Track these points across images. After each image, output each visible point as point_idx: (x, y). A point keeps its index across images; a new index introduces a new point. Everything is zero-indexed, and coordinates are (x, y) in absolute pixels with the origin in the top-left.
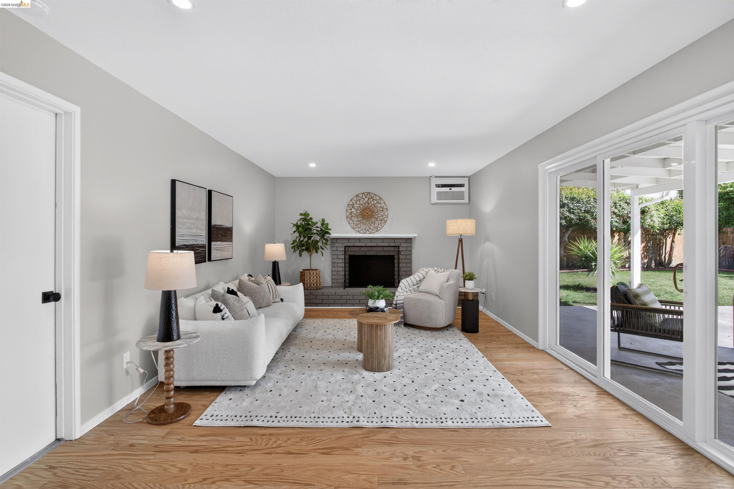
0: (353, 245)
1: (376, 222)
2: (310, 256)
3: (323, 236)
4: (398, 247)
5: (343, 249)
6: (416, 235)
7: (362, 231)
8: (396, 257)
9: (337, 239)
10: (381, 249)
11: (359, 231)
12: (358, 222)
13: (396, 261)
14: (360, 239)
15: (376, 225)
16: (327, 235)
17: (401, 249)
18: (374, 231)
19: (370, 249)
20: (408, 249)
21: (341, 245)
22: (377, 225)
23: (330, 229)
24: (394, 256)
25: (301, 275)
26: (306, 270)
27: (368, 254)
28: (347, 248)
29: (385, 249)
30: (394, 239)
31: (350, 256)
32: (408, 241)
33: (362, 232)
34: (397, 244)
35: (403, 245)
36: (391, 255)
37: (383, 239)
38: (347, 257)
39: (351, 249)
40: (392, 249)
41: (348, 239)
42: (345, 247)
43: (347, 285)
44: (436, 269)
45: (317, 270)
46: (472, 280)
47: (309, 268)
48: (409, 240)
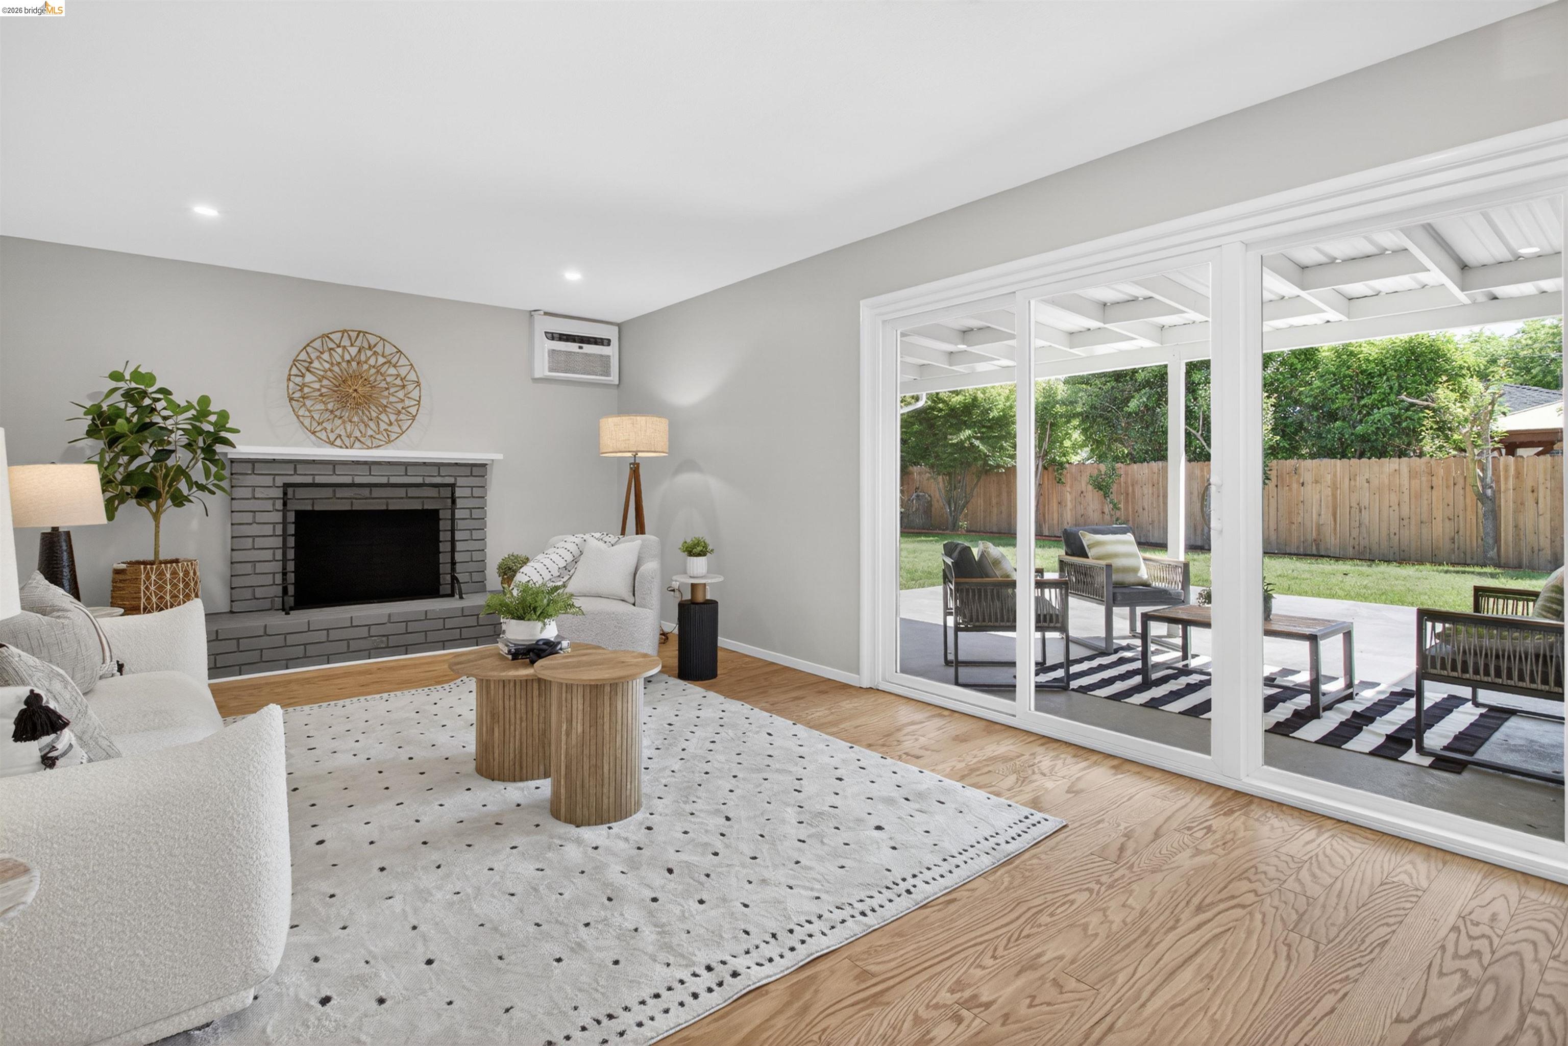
0: (311, 481)
1: (383, 417)
2: (156, 516)
3: (209, 452)
4: (453, 486)
5: (279, 493)
6: (499, 456)
7: (339, 439)
8: (444, 514)
9: (253, 463)
10: (401, 492)
11: (332, 439)
12: (327, 415)
13: (444, 525)
14: (334, 464)
15: (383, 426)
16: (219, 448)
17: (459, 492)
18: (376, 442)
19: (366, 492)
20: (476, 492)
21: (268, 481)
22: (386, 427)
23: (236, 431)
24: (436, 512)
25: (114, 581)
26: (139, 563)
27: (359, 506)
28: (290, 491)
29: (413, 492)
30: (439, 466)
31: (298, 513)
32: (476, 471)
33: (338, 442)
34: (451, 480)
35: (460, 481)
36: (427, 510)
37: (406, 466)
38: (291, 517)
39: (301, 493)
40: (433, 492)
41: (295, 464)
42: (286, 486)
43: (291, 601)
44: (598, 535)
45: (177, 561)
46: (705, 555)
47: (151, 557)
48: (478, 470)
